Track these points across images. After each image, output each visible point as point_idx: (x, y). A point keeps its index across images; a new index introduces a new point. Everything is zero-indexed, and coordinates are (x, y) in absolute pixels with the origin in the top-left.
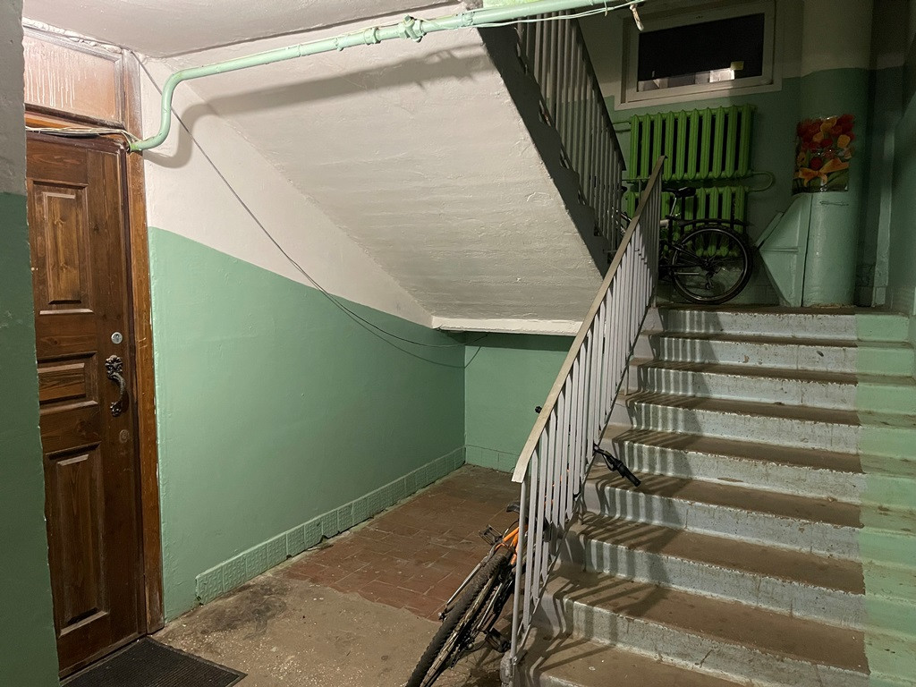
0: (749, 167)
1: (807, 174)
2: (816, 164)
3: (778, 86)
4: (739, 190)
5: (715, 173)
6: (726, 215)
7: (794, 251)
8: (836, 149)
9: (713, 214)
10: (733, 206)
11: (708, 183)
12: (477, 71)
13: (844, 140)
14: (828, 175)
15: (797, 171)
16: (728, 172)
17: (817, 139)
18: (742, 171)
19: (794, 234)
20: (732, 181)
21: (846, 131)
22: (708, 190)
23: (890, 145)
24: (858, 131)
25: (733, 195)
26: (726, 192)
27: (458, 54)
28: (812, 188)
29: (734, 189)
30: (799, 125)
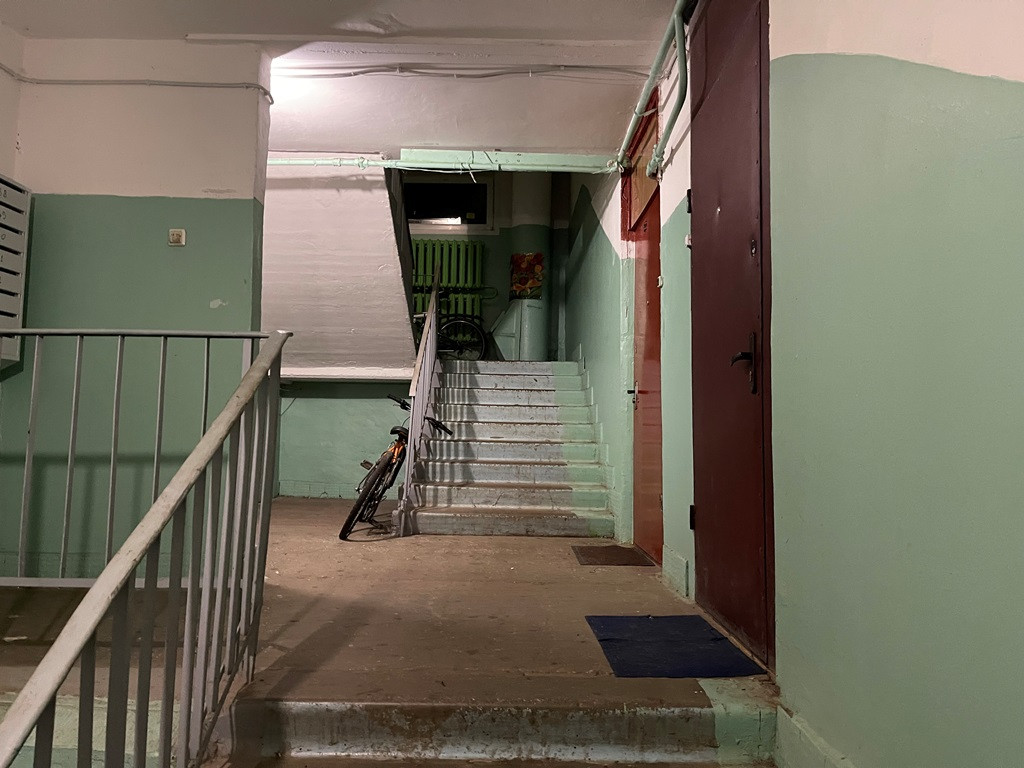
0: (482, 282)
1: (518, 287)
2: (523, 281)
3: (497, 233)
4: (477, 297)
5: (461, 284)
6: (469, 312)
7: (512, 336)
8: (533, 272)
9: (461, 311)
10: (473, 305)
11: (456, 290)
12: (376, 188)
13: (538, 268)
14: (531, 289)
15: (512, 285)
16: (469, 284)
17: (524, 266)
18: (478, 284)
19: (512, 325)
20: (472, 291)
21: (540, 263)
22: (457, 296)
23: (563, 276)
24: (546, 263)
25: (473, 300)
26: (468, 297)
27: (368, 178)
28: (521, 297)
29: (473, 296)
30: (512, 257)
